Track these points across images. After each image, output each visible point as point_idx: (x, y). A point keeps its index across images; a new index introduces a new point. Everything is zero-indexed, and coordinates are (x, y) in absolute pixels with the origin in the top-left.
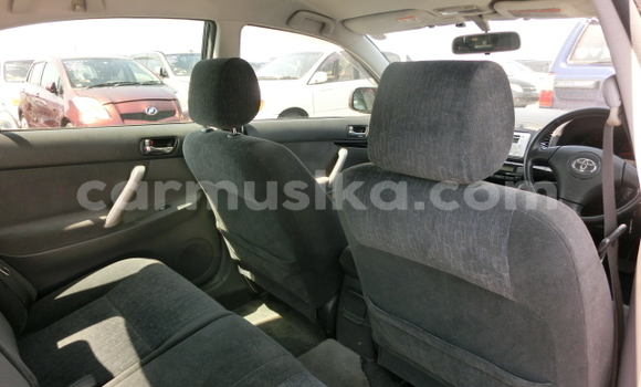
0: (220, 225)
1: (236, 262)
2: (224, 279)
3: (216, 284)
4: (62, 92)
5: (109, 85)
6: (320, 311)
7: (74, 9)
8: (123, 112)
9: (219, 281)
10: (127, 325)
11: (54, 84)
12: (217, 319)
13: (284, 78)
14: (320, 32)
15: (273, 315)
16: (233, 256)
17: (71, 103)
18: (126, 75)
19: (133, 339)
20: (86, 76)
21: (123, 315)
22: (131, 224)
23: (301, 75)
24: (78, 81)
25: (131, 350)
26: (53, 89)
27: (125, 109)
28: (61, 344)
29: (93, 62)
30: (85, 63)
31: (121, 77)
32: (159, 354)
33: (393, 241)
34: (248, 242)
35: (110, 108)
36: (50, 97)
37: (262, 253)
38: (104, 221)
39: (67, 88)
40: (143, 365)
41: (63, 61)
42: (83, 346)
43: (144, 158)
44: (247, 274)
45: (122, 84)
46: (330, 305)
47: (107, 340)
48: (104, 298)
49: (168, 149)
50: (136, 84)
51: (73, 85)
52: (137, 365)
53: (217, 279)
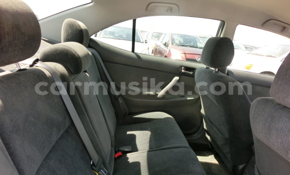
0: (202, 111)
1: (206, 131)
2: (199, 136)
3: (195, 137)
4: (168, 46)
5: (186, 46)
6: (235, 167)
7: (167, 12)
8: (187, 58)
9: (196, 136)
10: (151, 136)
11: (166, 43)
12: (183, 147)
13: (268, 56)
14: (282, 31)
15: (215, 161)
16: (205, 127)
17: (170, 50)
18: (194, 43)
19: (150, 141)
20: (179, 41)
21: (151, 131)
22: (167, 99)
23: (280, 56)
24: (175, 43)
25: (148, 145)
26: (165, 44)
27: (189, 56)
28: (128, 133)
29: (183, 36)
30: (179, 36)
31: (192, 44)
32: (156, 150)
33: (271, 140)
34: (211, 122)
35: (183, 55)
36: (163, 47)
37: (215, 129)
38: (158, 94)
39: (170, 45)
40: (149, 151)
41: (172, 34)
42: (134, 136)
43: (180, 74)
44: (209, 137)
45: (191, 47)
46: (241, 167)
47: (142, 138)
48: (148, 123)
49: (191, 73)
50: (197, 47)
51: (172, 44)
52: (147, 151)
53: (196, 135)
